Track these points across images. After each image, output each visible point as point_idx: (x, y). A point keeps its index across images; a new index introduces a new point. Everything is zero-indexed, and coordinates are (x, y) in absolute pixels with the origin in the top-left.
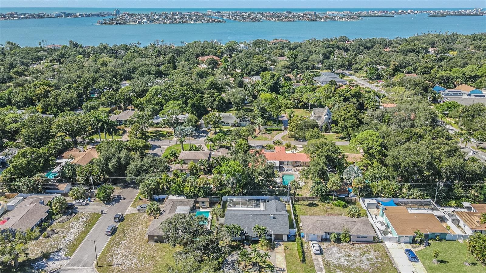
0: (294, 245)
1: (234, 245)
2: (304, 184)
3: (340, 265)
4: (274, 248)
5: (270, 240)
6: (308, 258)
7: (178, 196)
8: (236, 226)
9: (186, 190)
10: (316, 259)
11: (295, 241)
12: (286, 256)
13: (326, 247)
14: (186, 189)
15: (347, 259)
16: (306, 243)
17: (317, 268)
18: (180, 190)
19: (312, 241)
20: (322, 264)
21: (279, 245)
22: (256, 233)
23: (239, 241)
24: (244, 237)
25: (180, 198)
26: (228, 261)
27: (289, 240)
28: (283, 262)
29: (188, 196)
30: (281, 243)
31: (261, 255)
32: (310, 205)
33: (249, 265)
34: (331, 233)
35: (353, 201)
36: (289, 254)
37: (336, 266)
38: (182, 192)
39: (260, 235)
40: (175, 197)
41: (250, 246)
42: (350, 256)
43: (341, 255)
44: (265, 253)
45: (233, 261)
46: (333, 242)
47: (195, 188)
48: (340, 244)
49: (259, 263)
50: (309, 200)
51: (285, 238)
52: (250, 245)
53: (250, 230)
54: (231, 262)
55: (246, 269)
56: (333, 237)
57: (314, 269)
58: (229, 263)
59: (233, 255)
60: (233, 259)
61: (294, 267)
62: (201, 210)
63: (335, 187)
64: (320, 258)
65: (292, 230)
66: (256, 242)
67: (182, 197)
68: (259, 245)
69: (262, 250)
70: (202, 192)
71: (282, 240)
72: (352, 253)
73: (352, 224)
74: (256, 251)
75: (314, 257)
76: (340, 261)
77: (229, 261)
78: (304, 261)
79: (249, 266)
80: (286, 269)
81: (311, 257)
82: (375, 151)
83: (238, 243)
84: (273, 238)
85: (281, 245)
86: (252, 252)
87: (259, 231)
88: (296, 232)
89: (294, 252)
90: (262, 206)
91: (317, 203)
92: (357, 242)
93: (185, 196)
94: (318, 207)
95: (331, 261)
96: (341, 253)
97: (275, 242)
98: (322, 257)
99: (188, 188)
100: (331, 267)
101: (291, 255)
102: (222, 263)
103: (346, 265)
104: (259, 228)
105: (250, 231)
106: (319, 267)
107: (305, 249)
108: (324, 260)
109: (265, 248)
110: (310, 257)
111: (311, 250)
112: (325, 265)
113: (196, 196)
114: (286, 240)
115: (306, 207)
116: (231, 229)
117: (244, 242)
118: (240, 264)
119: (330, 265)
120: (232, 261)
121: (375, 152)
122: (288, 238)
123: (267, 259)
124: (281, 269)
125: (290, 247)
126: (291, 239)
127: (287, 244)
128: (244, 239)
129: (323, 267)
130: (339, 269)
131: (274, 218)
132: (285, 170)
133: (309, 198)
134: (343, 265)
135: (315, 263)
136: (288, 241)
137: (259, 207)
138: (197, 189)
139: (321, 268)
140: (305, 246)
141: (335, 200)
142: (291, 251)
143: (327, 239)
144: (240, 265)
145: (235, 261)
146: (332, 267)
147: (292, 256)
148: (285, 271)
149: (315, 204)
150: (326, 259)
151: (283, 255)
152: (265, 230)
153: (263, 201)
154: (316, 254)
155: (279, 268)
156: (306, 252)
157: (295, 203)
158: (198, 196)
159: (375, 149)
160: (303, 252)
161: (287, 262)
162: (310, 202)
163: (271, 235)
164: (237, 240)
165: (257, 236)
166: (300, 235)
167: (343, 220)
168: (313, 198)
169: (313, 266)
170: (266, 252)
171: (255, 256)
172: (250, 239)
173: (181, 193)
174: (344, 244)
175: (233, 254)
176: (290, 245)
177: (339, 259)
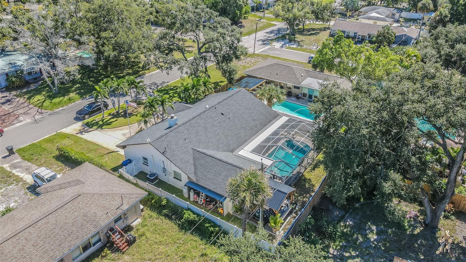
17: (25, 163)
20: (19, 174)
57: (29, 160)
80: (79, 135)
106: (20, 167)
108: (18, 180)
112: (10, 176)
129: (14, 171)
139: (16, 167)
150: (17, 185)
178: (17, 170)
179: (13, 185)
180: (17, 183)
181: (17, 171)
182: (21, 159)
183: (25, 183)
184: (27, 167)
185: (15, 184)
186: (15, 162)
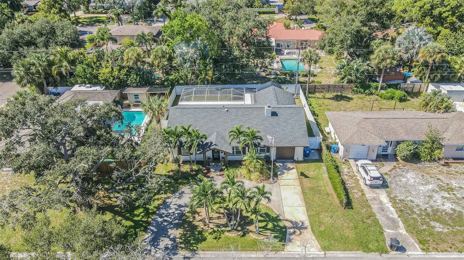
0: (319, 168)
1: (186, 173)
2: (319, 70)
3: (436, 211)
4: (276, 175)
5: (268, 160)
6: (355, 195)
7: (89, 85)
8: (190, 130)
9: (104, 74)
10: (375, 199)
11: (320, 160)
12: (304, 192)
13: (390, 171)
14: (104, 72)
15: (448, 196)
16: (344, 163)
17: (382, 220)
18: (91, 74)
19: (356, 160)
20: (392, 209)
21: (286, 169)
22: (234, 143)
23: (199, 163)
24: (209, 154)
25: (94, 88)
26: (169, 207)
27: (306, 158)
28: (299, 206)
29: (108, 85)
30: (290, 165)
31: (248, 194)
32: (338, 98)
33: (218, 215)
34: (398, 143)
35: (416, 90)
36: (311, 189)
37: (428, 215)
38: (96, 77)
39: (244, 149)
40: (83, 88)
41: (222, 173)
42: (452, 190)
43: (430, 187)
44: (258, 189)
45: (182, 206)
46: (403, 160)
47: (120, 70)
48: (419, 165)
49: (242, 210)
50: (334, 91)
51: (299, 155)
52: (222, 170)
53: (223, 138)
54: (176, 209)
55: (211, 225)
56: (403, 151)
57: (376, 222)
58: (170, 211)
59: (183, 192)
60: (182, 202)
61: (326, 219)
62: (133, 109)
63: (388, 61)
64: (383, 196)
65: (312, 139)
66: (237, 164)
67: (98, 88)
68: (243, 171)
69: (250, 179)
70: (133, 76)
71: (291, 159)
72: (453, 182)
73: (441, 123)
74: (234, 184)
75: (369, 194)
76: (431, 202)
77: (172, 206)
78: (349, 204)
79: (219, 218)
80: (307, 223)
81: (363, 194)
82: (445, 9)
83: (195, 167)
84: (273, 154)
85: (290, 169)
86: (225, 187)
87: (242, 138)
88: (320, 143)
89: (321, 183)
90: (248, 99)
91: (349, 96)
92: (454, 159)
93: (103, 84)
94: (351, 101)
95: (412, 201)
96: (428, 183)
97: (277, 164)
98: (387, 192)
99: (107, 71)
100: (415, 216)
101: (316, 191)
102: (154, 213)
103: (452, 212)
104: (240, 133)
105: (223, 141)
106: (388, 218)
107: (345, 178)
108: (393, 200)
109: (255, 175)
110: (360, 194)
111: (358, 178)
112: (401, 212)
113: (122, 85)
114: (301, 158)
115: (330, 101)
116: (179, 136)
117: (209, 165)
118: (198, 213)
119: (413, 212)
120: (180, 206)
121: (444, 12)
122: (305, 155)
123: (264, 201)
124: (296, 223)
125: (310, 174)
126: (312, 157)
127: (303, 167)
128: (209, 158)
129: (396, 216)
130: (437, 221)
131: (274, 114)
132: (285, 54)
133: (335, 86)
134: (444, 211)
135: (375, 207)
136: (304, 161)
137: (242, 99)
138: (124, 71)
139: (393, 221)
140: (344, 169)
141: (382, 88)
142: (314, 181)
143: (387, 155)
144: (196, 216)
145: (186, 206)
146: (419, 215)
147: (319, 192)
148: (306, 228)
149: (346, 97)
150: (396, 196)
151: (297, 191)
152: (256, 138)
153: (250, 90)
154: (372, 187)
155: (291, 222)
156: (350, 184)
157: (310, 95)
158: (128, 86)
159: (446, 6)
160: (343, 183)
161: (309, 205)
162: (335, 94)
163: (268, 149)
164: (193, 162)
165: (238, 152)
166: (329, 148)
167: (418, 117)
168: (342, 87)
169: (371, 215)
170: (260, 185)
171: (232, 195)
172: (223, 158)
173: (93, 80)
174: (428, 164)
175: (183, 190)
176: (310, 169)
177: (429, 196)
178: (392, 216)
179: (400, 198)
180: (396, 198)
181: (393, 214)
182: (385, 231)
183: (389, 195)
184: (381, 212)
185: (398, 198)
186: (392, 229)
